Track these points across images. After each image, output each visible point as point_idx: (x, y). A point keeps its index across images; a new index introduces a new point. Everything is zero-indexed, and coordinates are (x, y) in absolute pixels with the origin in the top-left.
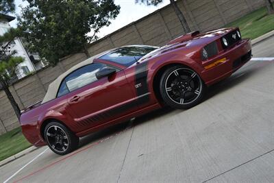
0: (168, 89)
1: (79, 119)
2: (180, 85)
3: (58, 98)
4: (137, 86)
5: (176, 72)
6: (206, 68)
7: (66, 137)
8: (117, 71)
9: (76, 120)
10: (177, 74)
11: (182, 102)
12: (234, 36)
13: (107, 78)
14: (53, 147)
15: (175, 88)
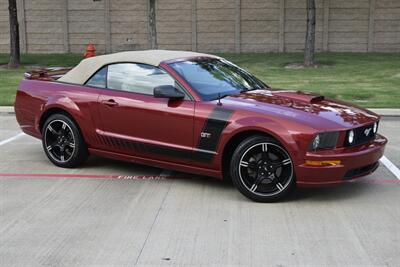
0: (243, 164)
1: (102, 133)
2: (262, 164)
3: (86, 86)
4: (204, 135)
5: (265, 146)
6: (308, 162)
7: (73, 145)
8: (187, 98)
9: (98, 131)
10: (265, 148)
11: (253, 189)
12: (367, 132)
13: (168, 99)
14: (49, 148)
15: (253, 167)
